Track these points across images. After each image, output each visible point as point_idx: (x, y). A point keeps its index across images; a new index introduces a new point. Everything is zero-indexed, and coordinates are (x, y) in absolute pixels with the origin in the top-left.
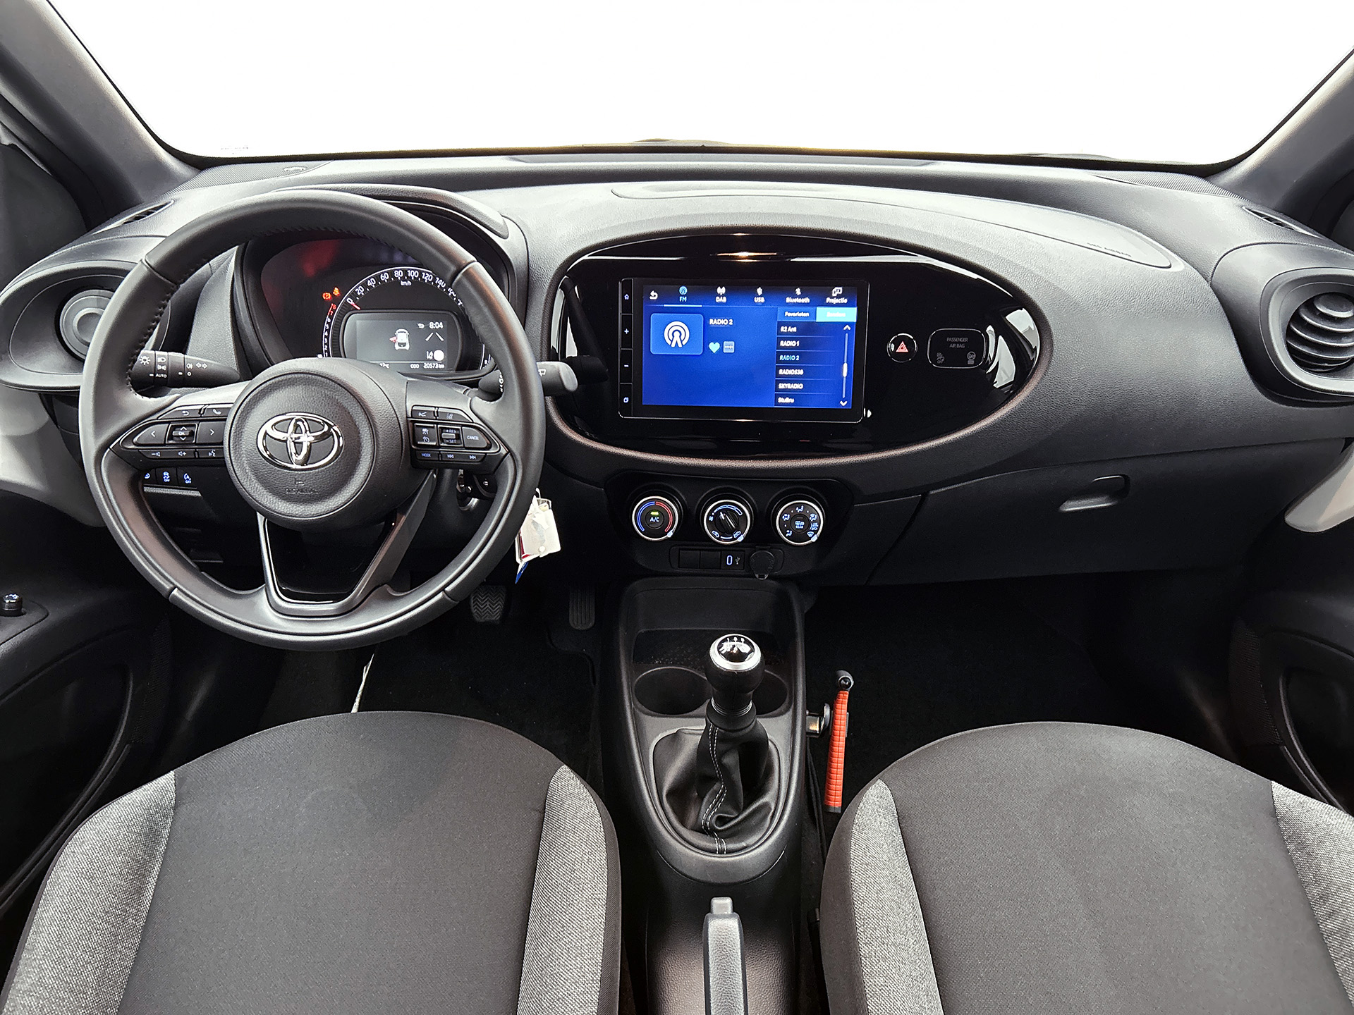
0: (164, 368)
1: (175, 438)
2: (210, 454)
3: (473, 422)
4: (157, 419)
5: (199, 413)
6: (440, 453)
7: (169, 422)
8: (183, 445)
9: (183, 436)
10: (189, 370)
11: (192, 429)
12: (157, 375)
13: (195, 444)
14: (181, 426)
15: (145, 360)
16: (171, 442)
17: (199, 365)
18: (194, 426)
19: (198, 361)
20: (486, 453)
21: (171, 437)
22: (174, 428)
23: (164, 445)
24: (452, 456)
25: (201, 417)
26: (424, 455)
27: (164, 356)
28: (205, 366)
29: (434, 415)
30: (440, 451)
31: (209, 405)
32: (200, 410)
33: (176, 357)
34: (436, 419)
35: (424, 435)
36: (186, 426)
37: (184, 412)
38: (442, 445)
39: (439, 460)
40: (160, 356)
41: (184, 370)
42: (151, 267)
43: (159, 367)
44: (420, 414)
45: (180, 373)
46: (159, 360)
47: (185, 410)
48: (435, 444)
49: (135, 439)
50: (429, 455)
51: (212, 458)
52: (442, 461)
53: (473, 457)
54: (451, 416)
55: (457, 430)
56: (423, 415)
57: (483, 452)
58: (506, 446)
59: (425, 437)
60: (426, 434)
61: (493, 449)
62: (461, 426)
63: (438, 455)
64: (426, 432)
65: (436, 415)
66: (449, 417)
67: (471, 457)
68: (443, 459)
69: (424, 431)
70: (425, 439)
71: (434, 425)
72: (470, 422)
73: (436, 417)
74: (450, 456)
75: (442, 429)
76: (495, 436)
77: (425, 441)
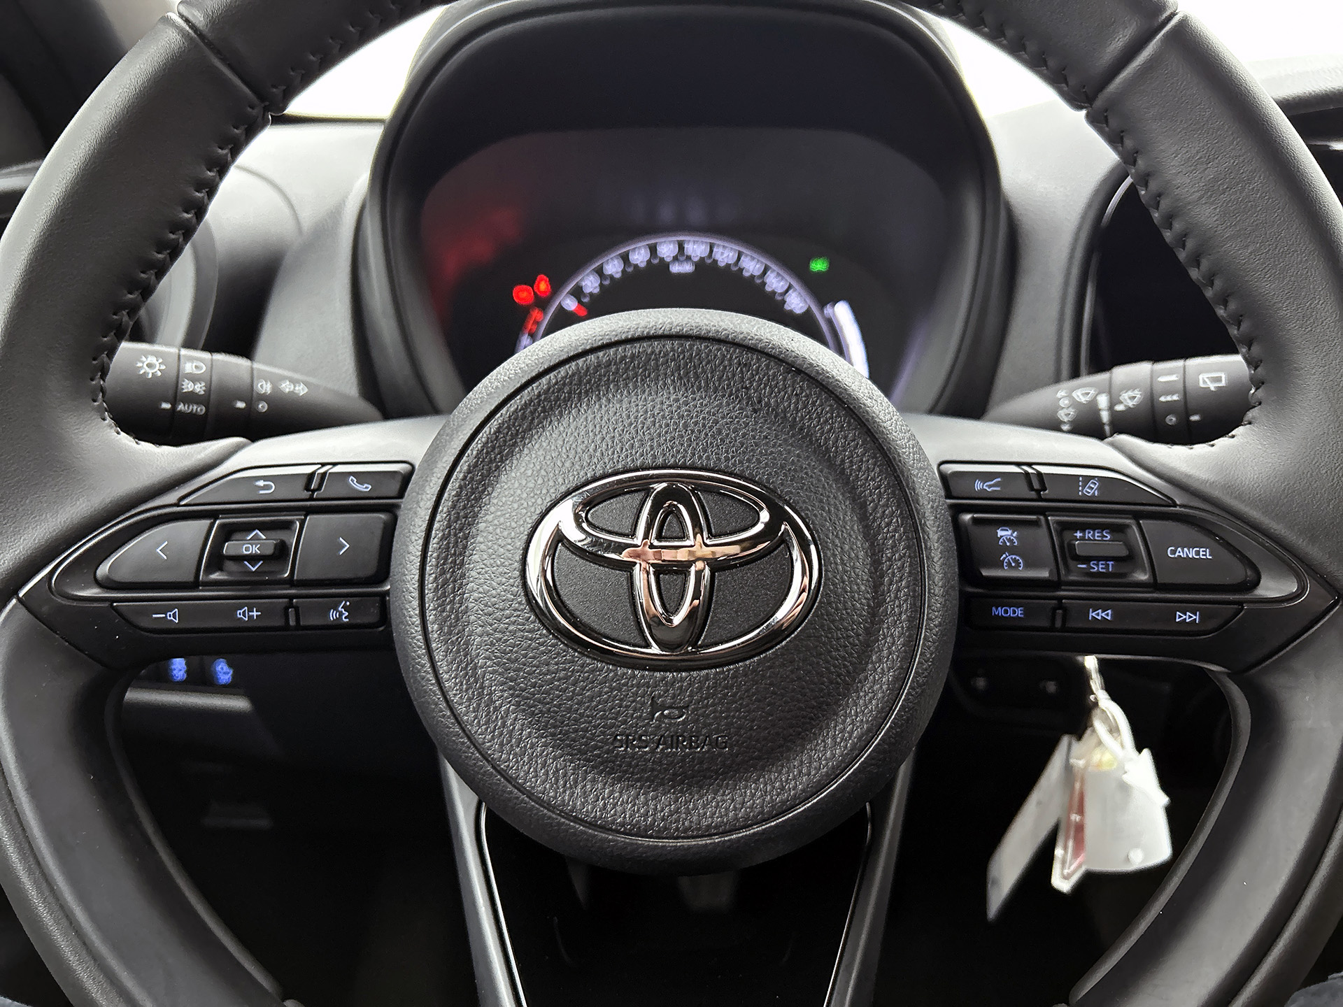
0: (199, 388)
1: (230, 565)
2: (333, 615)
3: (1175, 505)
4: (177, 505)
5: (307, 488)
6: (1061, 606)
7: (213, 515)
8: (249, 587)
9: (253, 559)
10: (263, 398)
11: (281, 535)
12: (181, 407)
13: (290, 582)
14: (249, 528)
15: (150, 366)
16: (215, 576)
17: (286, 387)
18: (287, 526)
19: (284, 378)
20: (1241, 603)
21: (217, 561)
22: (228, 533)
23: (195, 585)
24: (1108, 615)
25: (311, 499)
26: (1000, 611)
27: (201, 360)
28: (301, 390)
29: (1031, 488)
30: (1060, 599)
31: (335, 464)
32: (311, 476)
33: (230, 365)
34: (1040, 499)
35: (1004, 549)
36: (263, 527)
37: (261, 483)
38: (1072, 578)
39: (1053, 628)
40: (191, 359)
41: (250, 396)
42: (193, 27)
43: (188, 386)
44: (978, 485)
45: (241, 405)
46: (189, 368)
47: (265, 478)
48: (1044, 574)
49: (104, 569)
50: (1021, 613)
51: (338, 626)
52: (1064, 629)
53: (1191, 617)
54: (1093, 486)
55: (1118, 530)
56: (990, 486)
57: (1231, 597)
58: (1322, 577)
59: (1007, 556)
60: (1008, 544)
61: (1267, 589)
62: (1130, 516)
63: (1054, 610)
64: (1010, 540)
65: (1036, 485)
66: (1086, 491)
67: (1180, 617)
68: (1071, 624)
69: (1001, 537)
70: (1006, 560)
71: (1034, 517)
72: (1163, 503)
73: (1038, 492)
74: (1099, 615)
75: (1065, 527)
76: (1268, 543)
77: (1006, 568)
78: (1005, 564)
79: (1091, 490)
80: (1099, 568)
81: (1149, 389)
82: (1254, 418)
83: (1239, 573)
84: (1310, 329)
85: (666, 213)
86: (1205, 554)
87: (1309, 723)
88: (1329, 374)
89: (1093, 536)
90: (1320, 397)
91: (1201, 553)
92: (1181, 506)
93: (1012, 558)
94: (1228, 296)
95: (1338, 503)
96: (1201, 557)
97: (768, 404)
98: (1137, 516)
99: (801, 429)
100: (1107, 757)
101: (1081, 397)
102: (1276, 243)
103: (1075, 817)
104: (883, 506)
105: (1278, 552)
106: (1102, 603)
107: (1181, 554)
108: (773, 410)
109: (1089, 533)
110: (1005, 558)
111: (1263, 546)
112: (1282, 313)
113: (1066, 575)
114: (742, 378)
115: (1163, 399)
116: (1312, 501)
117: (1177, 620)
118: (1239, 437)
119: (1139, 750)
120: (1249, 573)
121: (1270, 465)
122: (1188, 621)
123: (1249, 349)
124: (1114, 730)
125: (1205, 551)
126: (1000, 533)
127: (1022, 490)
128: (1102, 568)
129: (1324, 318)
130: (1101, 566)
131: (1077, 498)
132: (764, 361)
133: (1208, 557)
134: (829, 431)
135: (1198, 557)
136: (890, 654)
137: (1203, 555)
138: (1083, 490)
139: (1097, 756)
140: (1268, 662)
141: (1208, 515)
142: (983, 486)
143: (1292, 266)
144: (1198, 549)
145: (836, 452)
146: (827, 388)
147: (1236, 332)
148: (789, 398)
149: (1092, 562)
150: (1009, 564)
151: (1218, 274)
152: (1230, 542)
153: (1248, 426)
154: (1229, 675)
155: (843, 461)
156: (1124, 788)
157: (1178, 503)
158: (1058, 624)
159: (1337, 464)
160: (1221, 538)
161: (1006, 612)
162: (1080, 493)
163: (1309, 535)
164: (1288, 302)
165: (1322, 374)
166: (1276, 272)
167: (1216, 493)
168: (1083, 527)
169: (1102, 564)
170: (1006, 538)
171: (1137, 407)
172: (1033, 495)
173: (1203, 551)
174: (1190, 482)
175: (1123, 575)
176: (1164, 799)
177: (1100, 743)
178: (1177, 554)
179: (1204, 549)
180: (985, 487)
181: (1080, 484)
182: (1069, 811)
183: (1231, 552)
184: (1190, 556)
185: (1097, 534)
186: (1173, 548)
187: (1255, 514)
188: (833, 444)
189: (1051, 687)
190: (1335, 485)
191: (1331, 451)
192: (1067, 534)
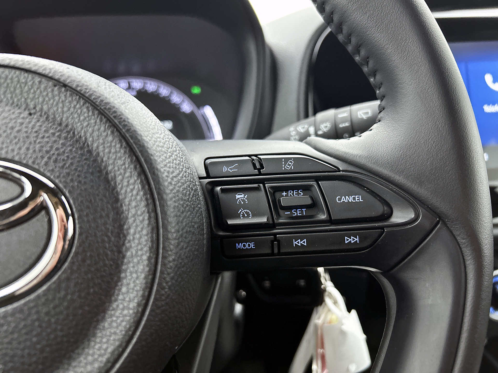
3: (339, 171)
6: (276, 240)
20: (382, 228)
24: (304, 242)
26: (241, 246)
29: (255, 167)
30: (275, 235)
34: (260, 174)
35: (240, 206)
38: (281, 221)
39: (273, 254)
44: (225, 169)
48: (264, 220)
50: (252, 245)
52: (279, 253)
53: (353, 240)
54: (291, 164)
55: (306, 189)
56: (231, 169)
57: (376, 225)
58: (428, 207)
59: (242, 211)
60: (242, 203)
61: (397, 218)
62: (313, 180)
63: (272, 242)
64: (243, 200)
65: (258, 166)
66: (287, 167)
67: (347, 240)
68: (283, 250)
69: (238, 198)
70: (242, 213)
71: (256, 185)
72: (333, 170)
73: (259, 170)
74: (299, 243)
75: (276, 190)
76: (395, 188)
77: (242, 218)
78: (241, 216)
79: (289, 167)
80: (298, 213)
81: (334, 121)
82: (381, 117)
83: (379, 209)
84: (405, 58)
85: (122, 68)
86: (359, 199)
87: (430, 302)
88: (419, 84)
89: (293, 194)
90: (416, 98)
91: (356, 198)
92: (343, 171)
93: (245, 211)
94: (360, 46)
95: (433, 160)
96: (357, 201)
97: (41, 110)
98: (317, 179)
99: (67, 126)
100: (334, 317)
101: (301, 129)
102: (382, 9)
103: (320, 351)
104: (128, 177)
105: (401, 194)
106: (300, 234)
107: (345, 200)
108: (45, 113)
109: (290, 192)
110: (241, 212)
111: (391, 190)
112: (389, 51)
113: (278, 219)
114: (22, 91)
115: (341, 126)
116: (418, 160)
117: (346, 242)
118: (374, 130)
119: (349, 311)
120: (386, 208)
121: (392, 142)
122: (352, 242)
123: (375, 78)
124: (335, 303)
125: (359, 197)
126: (238, 196)
127: (250, 169)
128: (299, 213)
129: (413, 51)
130: (298, 212)
131: (281, 172)
132: (37, 79)
133: (361, 201)
134: (87, 126)
135: (355, 201)
136: (135, 286)
137: (358, 200)
138: (285, 166)
139: (329, 317)
140: (402, 264)
141: (359, 175)
142: (227, 169)
143: (391, 22)
144: (354, 196)
145: (93, 141)
146: (84, 95)
147: (366, 69)
148: (57, 104)
149: (293, 210)
150: (243, 215)
151: (352, 34)
152: (373, 190)
153: (379, 123)
154: (381, 273)
155: (98, 147)
156: (343, 333)
157: (341, 169)
158: (276, 251)
159: (429, 137)
160: (368, 189)
161: (244, 246)
162: (283, 168)
163: (418, 181)
164: (392, 44)
165: (415, 84)
166: (383, 27)
167: (363, 161)
168: (286, 189)
169: (299, 211)
170: (241, 199)
171: (329, 131)
172: (256, 172)
173: (357, 197)
174: (347, 156)
175: (312, 217)
176: (364, 336)
177: (329, 310)
178: (342, 200)
179: (358, 196)
180: (228, 170)
181: (283, 163)
182: (316, 348)
183: (375, 197)
184: (350, 201)
185: (295, 193)
186: (340, 197)
187: (385, 172)
188: (91, 135)
189: (302, 283)
190: (430, 150)
191: (425, 129)
192: (277, 195)
